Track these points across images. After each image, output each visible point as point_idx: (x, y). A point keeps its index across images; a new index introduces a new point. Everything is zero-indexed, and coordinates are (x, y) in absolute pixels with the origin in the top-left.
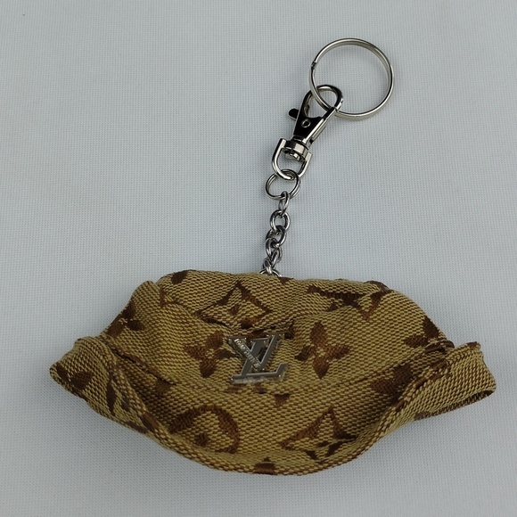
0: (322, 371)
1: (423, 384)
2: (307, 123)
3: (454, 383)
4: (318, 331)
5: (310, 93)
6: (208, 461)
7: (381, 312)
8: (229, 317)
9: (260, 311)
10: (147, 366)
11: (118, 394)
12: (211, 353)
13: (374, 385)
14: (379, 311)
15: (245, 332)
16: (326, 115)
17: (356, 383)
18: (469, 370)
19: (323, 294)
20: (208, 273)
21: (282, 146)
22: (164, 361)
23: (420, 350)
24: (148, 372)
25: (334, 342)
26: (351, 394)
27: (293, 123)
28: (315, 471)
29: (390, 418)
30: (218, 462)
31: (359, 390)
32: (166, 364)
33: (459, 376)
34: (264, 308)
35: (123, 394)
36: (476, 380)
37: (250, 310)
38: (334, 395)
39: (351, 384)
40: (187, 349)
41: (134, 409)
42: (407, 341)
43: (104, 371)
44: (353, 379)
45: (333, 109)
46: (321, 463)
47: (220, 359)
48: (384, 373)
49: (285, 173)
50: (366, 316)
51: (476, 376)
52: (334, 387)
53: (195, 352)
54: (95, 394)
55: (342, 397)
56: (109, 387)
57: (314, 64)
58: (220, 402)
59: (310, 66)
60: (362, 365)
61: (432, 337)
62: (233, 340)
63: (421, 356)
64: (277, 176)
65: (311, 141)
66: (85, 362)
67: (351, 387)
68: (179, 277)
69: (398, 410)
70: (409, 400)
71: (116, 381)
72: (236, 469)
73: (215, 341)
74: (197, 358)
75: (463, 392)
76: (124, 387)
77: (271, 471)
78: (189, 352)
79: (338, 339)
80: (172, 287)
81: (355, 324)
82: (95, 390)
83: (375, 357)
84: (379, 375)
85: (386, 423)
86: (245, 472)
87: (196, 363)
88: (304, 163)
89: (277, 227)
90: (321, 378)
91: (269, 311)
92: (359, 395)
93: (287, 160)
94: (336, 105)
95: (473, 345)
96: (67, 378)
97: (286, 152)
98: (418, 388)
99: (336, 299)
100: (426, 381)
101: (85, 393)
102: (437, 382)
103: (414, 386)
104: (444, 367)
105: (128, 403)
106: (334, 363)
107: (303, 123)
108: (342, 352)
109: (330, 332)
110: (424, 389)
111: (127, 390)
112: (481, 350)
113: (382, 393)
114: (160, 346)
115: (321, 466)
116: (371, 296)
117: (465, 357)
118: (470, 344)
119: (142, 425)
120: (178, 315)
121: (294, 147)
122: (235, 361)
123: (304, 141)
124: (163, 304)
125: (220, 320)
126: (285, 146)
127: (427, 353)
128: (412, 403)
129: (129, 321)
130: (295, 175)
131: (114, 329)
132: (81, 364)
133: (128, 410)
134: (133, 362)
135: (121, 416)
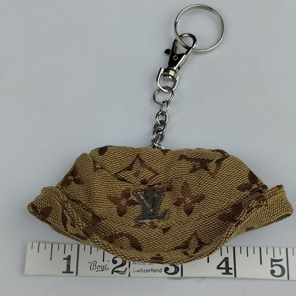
0: (189, 212)
1: (251, 210)
2: (175, 58)
3: (269, 210)
4: (185, 187)
5: (176, 40)
6: (123, 255)
7: (223, 171)
8: (134, 179)
9: (152, 174)
10: (86, 207)
11: (69, 218)
12: (124, 202)
13: (220, 217)
14: (221, 171)
15: (143, 187)
16: (187, 52)
17: (209, 217)
18: (278, 202)
19: (188, 159)
20: (120, 148)
21: (162, 72)
22: (96, 204)
23: (247, 192)
24: (87, 211)
25: (196, 193)
26: (207, 223)
27: (167, 58)
28: (187, 262)
29: (232, 230)
30: (129, 256)
31: (211, 221)
32: (97, 207)
33: (272, 205)
34: (154, 172)
35: (71, 217)
36: (282, 208)
37: (146, 174)
38: (196, 225)
39: (206, 218)
40: (109, 197)
41: (78, 225)
42: (239, 188)
43: (59, 205)
44: (207, 215)
45: (191, 48)
46: (190, 257)
47: (130, 206)
48: (225, 209)
49: (164, 88)
50: (213, 175)
51: (282, 205)
52: (196, 220)
53: (114, 200)
54: (55, 219)
55: (201, 226)
56: (63, 214)
57: (176, 23)
58: (131, 232)
59: (173, 24)
60: (212, 206)
61: (254, 184)
62: (136, 192)
63: (247, 197)
64: (159, 90)
65: (179, 68)
66: (48, 201)
67: (206, 219)
68: (103, 151)
69: (237, 226)
70: (243, 220)
71: (66, 210)
72: (139, 260)
73: (126, 195)
74: (115, 204)
75: (274, 215)
76: (71, 213)
77: (161, 261)
78: (110, 199)
79: (198, 191)
80: (99, 158)
81: (206, 181)
82: (55, 217)
83: (220, 200)
84: (223, 211)
85: (229, 233)
86: (145, 262)
87: (115, 207)
88: (176, 82)
89: (160, 121)
90: (188, 216)
91: (157, 174)
92: (211, 224)
93: (165, 80)
94: (193, 45)
95: (280, 187)
96: (38, 211)
97: (164, 76)
98: (248, 212)
99: (196, 162)
100: (253, 208)
101: (49, 219)
102: (260, 209)
103: (246, 211)
104: (263, 200)
105: (74, 222)
106: (196, 205)
107: (173, 57)
108: (200, 199)
109: (192, 187)
110: (252, 213)
111: (73, 214)
112: (284, 189)
113: (225, 221)
114: (94, 195)
115: (191, 259)
116: (216, 162)
117: (275, 194)
118: (278, 186)
119: (84, 235)
120: (105, 177)
121: (168, 72)
122: (138, 208)
123: (175, 68)
124: (95, 169)
125: (128, 180)
126: (164, 72)
127: (251, 194)
128: (245, 222)
129: (75, 179)
130: (170, 90)
131: (65, 182)
132: (45, 202)
133: (75, 227)
134: (78, 204)
135: (71, 231)
